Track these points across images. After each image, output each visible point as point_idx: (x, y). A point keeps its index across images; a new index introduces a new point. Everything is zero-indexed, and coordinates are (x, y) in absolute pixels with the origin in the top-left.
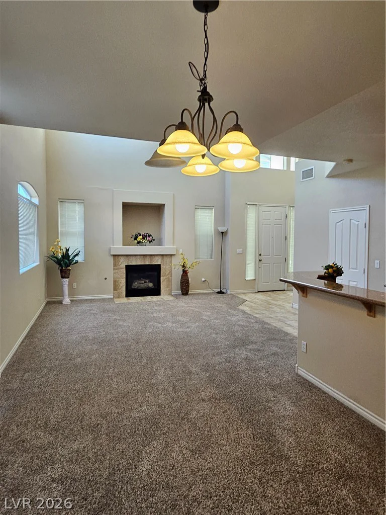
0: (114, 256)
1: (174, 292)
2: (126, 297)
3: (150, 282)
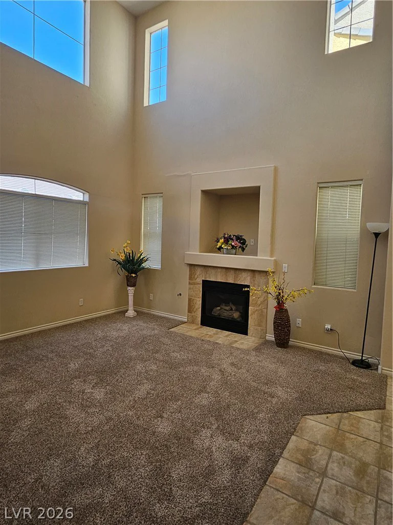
0: (191, 265)
1: (271, 337)
2: (201, 325)
3: (236, 310)
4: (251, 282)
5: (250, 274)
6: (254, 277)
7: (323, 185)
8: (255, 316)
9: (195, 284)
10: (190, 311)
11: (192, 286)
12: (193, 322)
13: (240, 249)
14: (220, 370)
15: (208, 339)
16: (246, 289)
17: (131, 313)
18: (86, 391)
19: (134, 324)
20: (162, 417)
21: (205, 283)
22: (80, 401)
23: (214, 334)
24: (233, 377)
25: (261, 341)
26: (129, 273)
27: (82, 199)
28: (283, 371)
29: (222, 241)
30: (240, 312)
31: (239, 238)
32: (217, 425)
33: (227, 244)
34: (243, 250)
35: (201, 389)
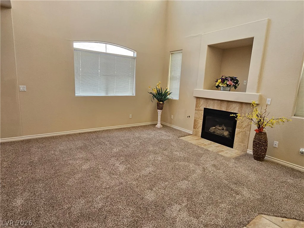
0: (197, 98)
1: (250, 151)
2: (201, 137)
3: (227, 130)
4: (239, 111)
5: (238, 105)
6: (241, 107)
8: (240, 135)
9: (199, 110)
10: (194, 128)
11: (197, 111)
12: (196, 135)
13: (233, 87)
14: (203, 168)
15: (203, 147)
16: (232, 115)
17: (159, 125)
18: (116, 165)
19: (159, 132)
20: (152, 190)
21: (206, 110)
22: (110, 170)
23: (208, 144)
24: (211, 174)
25: (243, 153)
26: (158, 101)
27: (133, 56)
28: (253, 177)
29: (220, 81)
30: (229, 132)
31: (232, 79)
32: (186, 204)
33: (223, 83)
34: (236, 87)
35: (185, 177)
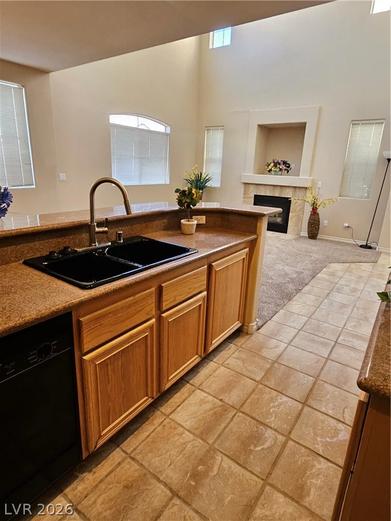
0: (246, 184)
1: (305, 234)
3: (279, 217)
4: (293, 196)
5: (292, 189)
6: (295, 192)
7: (355, 123)
8: (293, 219)
9: (248, 198)
11: (245, 199)
13: (286, 171)
21: (256, 197)
25: (297, 236)
26: (196, 189)
27: (164, 131)
29: (272, 164)
30: (282, 218)
31: (285, 163)
33: (276, 167)
